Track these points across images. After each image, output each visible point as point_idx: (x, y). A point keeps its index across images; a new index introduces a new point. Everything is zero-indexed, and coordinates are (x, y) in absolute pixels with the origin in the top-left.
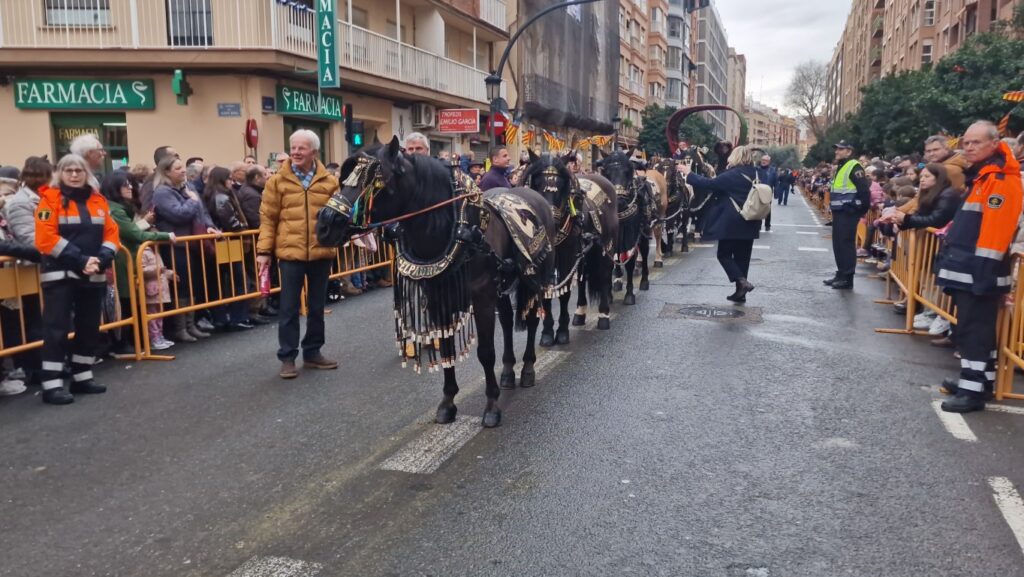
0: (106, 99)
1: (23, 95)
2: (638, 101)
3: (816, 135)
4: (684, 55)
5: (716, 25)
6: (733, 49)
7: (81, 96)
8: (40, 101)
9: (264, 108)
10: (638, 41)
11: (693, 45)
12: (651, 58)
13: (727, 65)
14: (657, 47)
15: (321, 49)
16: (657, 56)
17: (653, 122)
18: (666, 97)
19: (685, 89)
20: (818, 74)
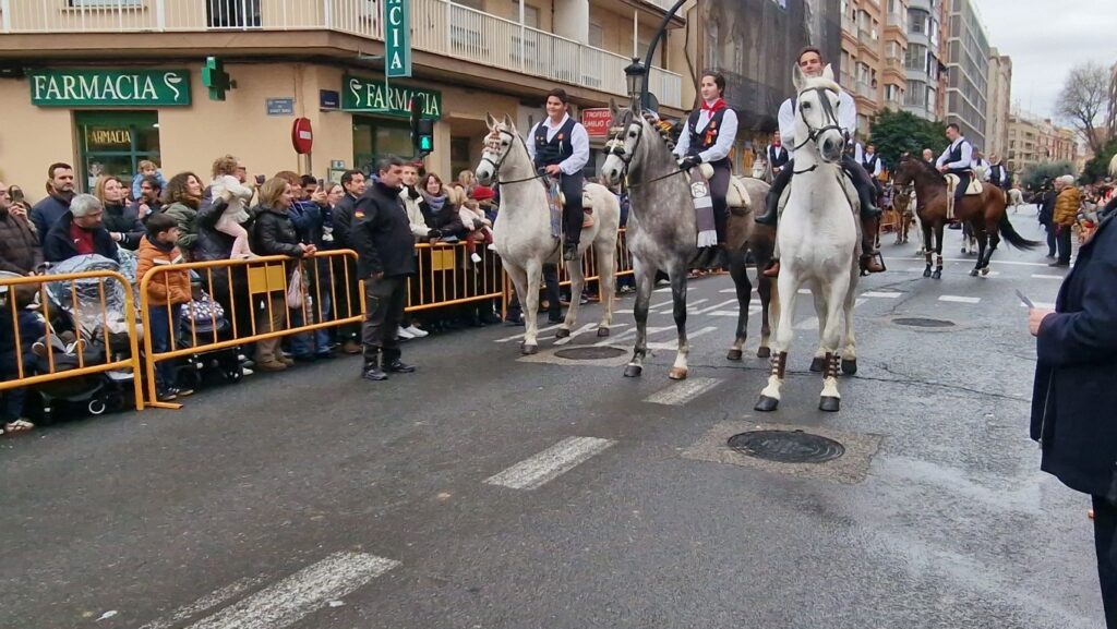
0: (133, 95)
1: (40, 89)
4: (930, 54)
5: (974, 22)
6: (996, 49)
7: (105, 90)
8: (59, 97)
9: (322, 104)
10: (869, 36)
11: (943, 43)
12: (888, 56)
13: (988, 68)
14: (894, 44)
15: (390, 27)
16: (894, 54)
17: (882, 129)
18: (906, 101)
19: (932, 95)
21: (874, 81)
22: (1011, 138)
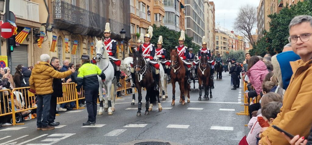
2: (146, 23)
3: (252, 44)
20: (251, 11)
21: (149, 12)
22: (216, 40)
